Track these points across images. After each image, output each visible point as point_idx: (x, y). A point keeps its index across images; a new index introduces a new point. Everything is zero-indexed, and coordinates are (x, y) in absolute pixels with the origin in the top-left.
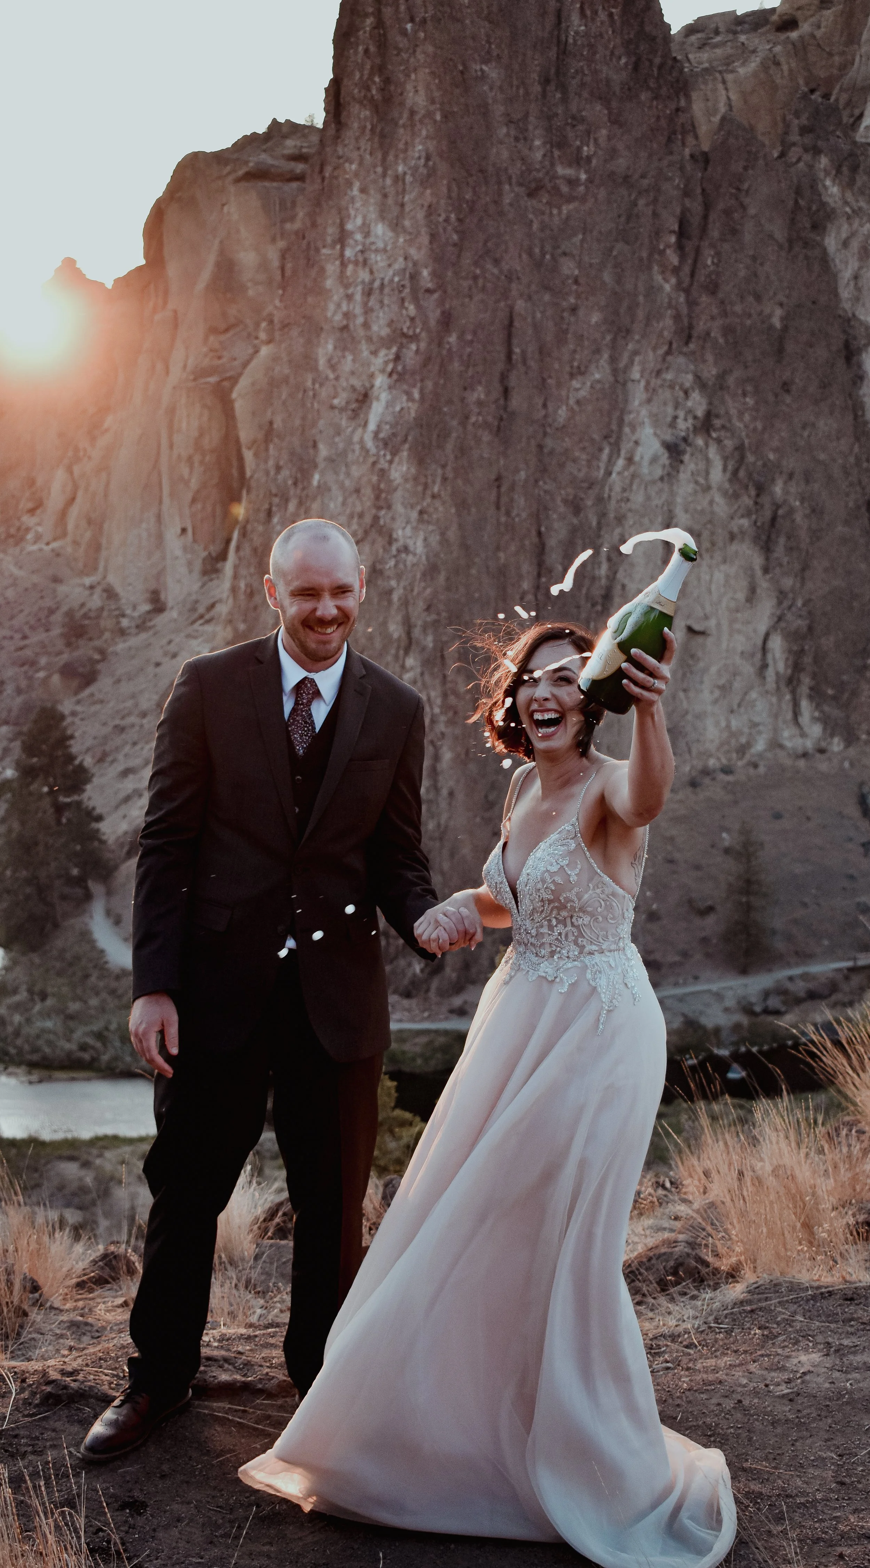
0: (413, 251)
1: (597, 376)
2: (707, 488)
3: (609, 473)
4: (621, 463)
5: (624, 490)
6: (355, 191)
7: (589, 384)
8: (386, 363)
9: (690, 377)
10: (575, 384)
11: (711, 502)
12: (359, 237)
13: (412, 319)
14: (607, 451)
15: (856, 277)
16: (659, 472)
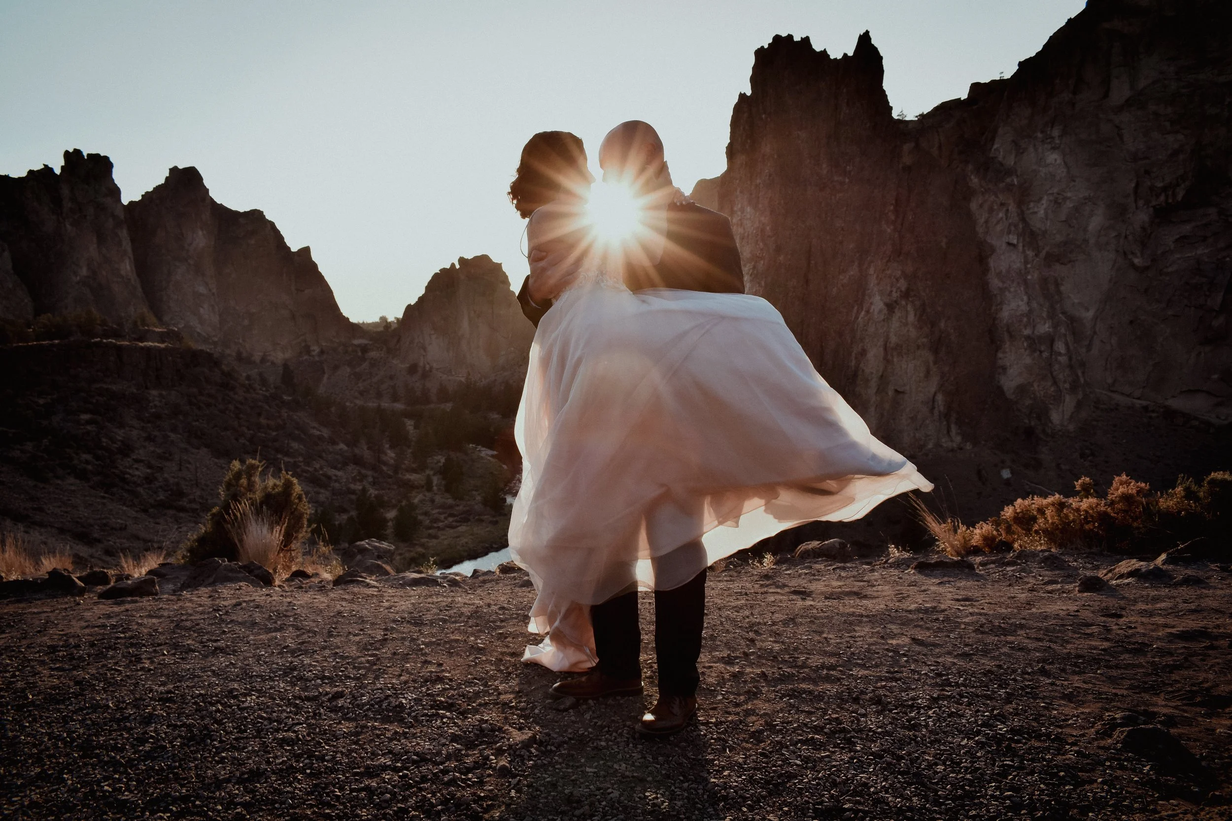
0: (763, 219)
1: (852, 273)
2: (906, 324)
3: (857, 318)
4: (863, 313)
5: (865, 326)
6: (738, 193)
7: (848, 277)
8: (749, 270)
9: (899, 272)
10: (841, 277)
11: (908, 331)
12: (739, 213)
13: (762, 250)
14: (856, 308)
15: (986, 222)
16: (882, 317)
